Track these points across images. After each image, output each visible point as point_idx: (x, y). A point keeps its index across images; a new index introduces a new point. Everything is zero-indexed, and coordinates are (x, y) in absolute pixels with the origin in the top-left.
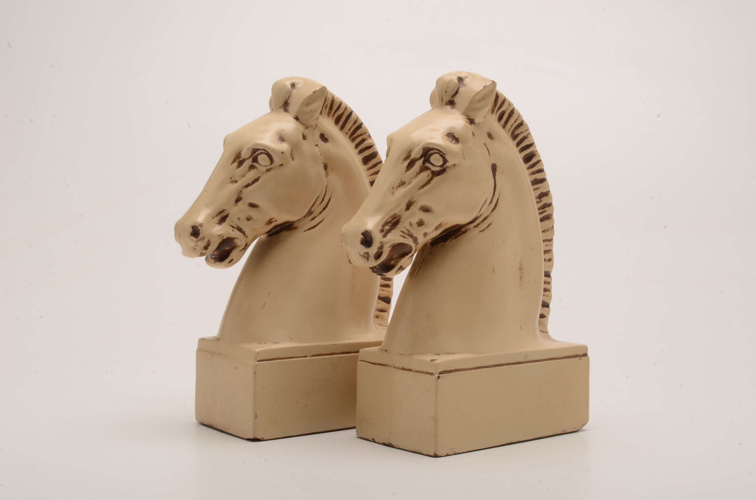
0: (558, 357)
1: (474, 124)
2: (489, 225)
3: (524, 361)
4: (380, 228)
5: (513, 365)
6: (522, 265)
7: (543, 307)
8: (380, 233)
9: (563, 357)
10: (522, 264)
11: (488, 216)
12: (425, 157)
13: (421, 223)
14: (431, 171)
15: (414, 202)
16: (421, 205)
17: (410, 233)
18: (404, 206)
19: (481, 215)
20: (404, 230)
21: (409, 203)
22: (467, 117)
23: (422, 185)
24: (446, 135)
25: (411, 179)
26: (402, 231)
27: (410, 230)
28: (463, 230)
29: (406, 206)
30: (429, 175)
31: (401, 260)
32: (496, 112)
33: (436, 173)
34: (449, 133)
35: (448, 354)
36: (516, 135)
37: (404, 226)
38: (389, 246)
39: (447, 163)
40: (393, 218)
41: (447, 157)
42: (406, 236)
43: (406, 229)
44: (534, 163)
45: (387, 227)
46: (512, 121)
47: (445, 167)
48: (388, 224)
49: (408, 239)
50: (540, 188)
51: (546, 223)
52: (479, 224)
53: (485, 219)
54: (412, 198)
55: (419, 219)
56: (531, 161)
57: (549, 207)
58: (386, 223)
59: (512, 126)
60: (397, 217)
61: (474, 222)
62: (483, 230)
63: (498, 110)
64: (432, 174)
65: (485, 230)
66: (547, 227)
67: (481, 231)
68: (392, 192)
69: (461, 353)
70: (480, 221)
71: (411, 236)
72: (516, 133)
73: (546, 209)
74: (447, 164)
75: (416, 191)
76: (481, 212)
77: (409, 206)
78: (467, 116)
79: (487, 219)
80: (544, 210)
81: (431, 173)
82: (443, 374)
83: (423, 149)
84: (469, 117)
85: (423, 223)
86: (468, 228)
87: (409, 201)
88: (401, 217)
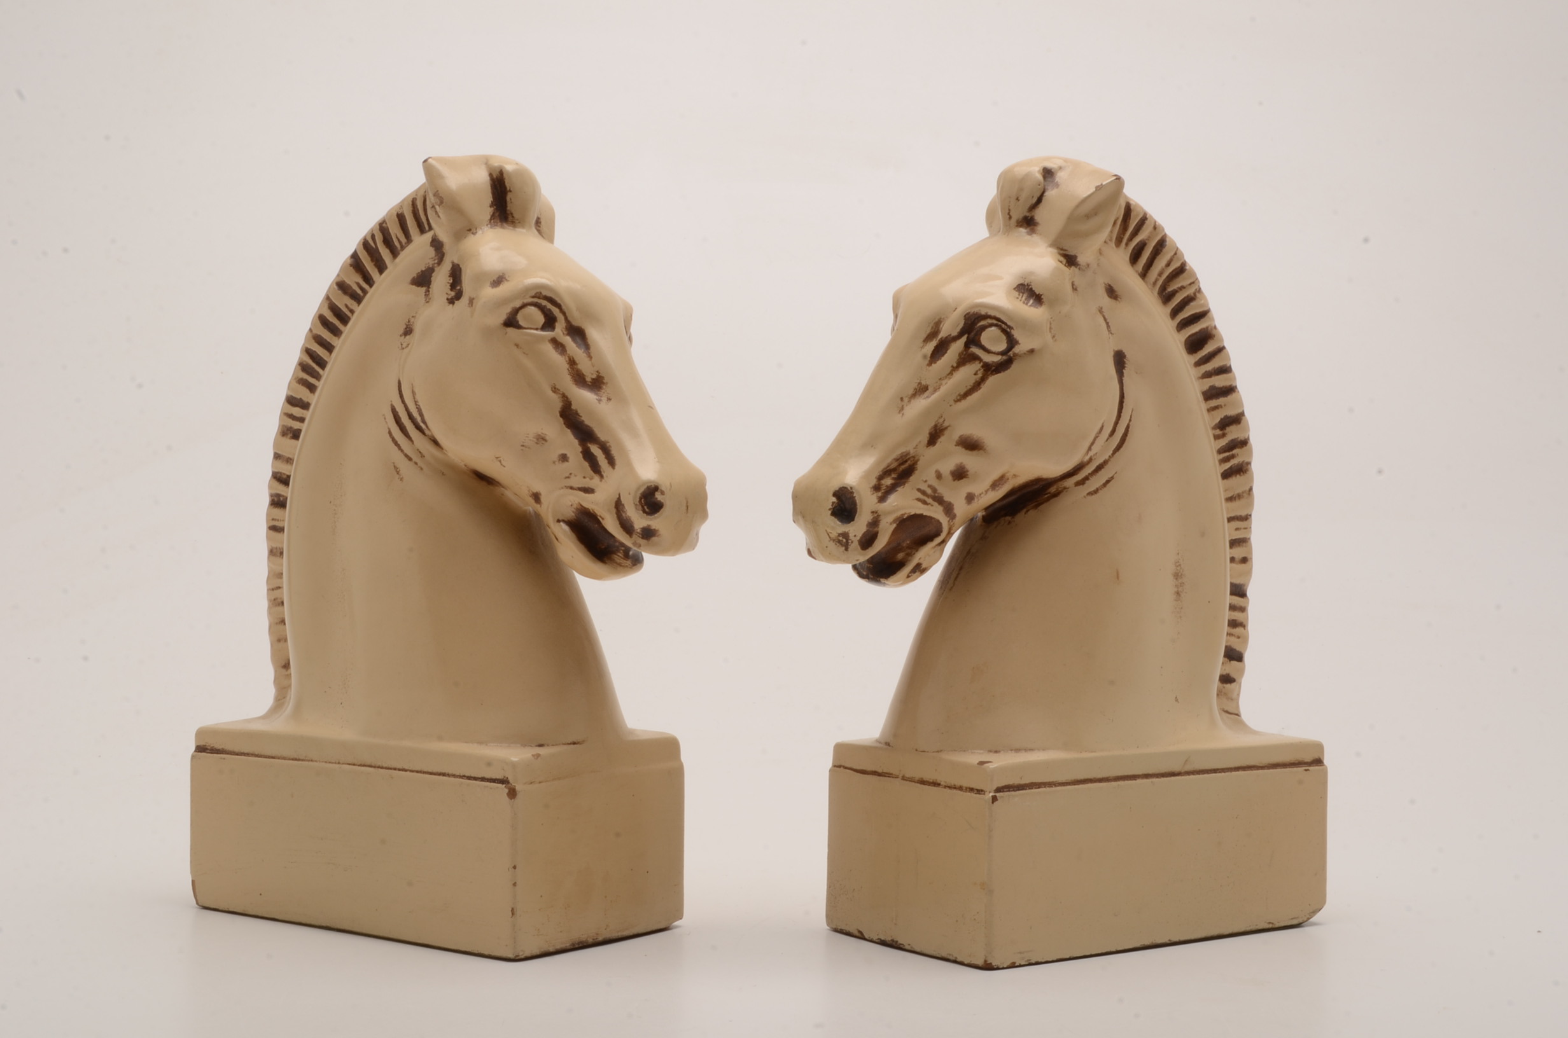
0: (1259, 765)
1: (1076, 267)
2: (1108, 482)
3: (1183, 771)
4: (874, 482)
5: (1157, 777)
6: (1181, 568)
7: (1230, 661)
8: (873, 493)
9: (1269, 764)
10: (1180, 565)
11: (1105, 462)
12: (969, 334)
13: (960, 474)
14: (982, 364)
15: (946, 428)
16: (962, 434)
17: (936, 495)
18: (924, 437)
19: (1091, 460)
20: (924, 487)
21: (936, 430)
22: (1062, 252)
23: (962, 393)
24: (1014, 289)
25: (940, 379)
26: (919, 490)
27: (937, 487)
28: (1053, 490)
29: (928, 436)
30: (977, 371)
31: (917, 551)
32: (1127, 244)
33: (993, 368)
34: (1022, 285)
35: (1018, 750)
36: (1169, 292)
37: (924, 480)
38: (892, 521)
39: (1016, 346)
40: (901, 461)
41: (1016, 334)
42: (929, 500)
43: (930, 486)
44: (1209, 353)
45: (888, 481)
46: (1160, 263)
47: (1012, 355)
48: (890, 475)
49: (932, 505)
50: (1222, 407)
51: (1236, 481)
52: (1086, 478)
53: (1100, 468)
54: (942, 420)
55: (957, 465)
56: (1204, 349)
57: (1243, 447)
58: (886, 473)
59: (1160, 274)
60: (909, 459)
61: (1077, 474)
62: (1096, 492)
63: (1131, 239)
64: (984, 370)
65: (1100, 491)
66: (1239, 491)
67: (1090, 494)
68: (900, 406)
69: (1043, 750)
70: (1090, 472)
71: (939, 500)
72: (1170, 289)
73: (1235, 452)
74: (1017, 349)
75: (950, 406)
76: (1091, 454)
77: (934, 436)
78: (1062, 249)
79: (1103, 468)
80: (1231, 453)
81: (982, 367)
82: (1003, 791)
83: (965, 316)
84: (1066, 250)
85: (965, 472)
86: (1063, 486)
87: (936, 426)
88: (918, 460)
